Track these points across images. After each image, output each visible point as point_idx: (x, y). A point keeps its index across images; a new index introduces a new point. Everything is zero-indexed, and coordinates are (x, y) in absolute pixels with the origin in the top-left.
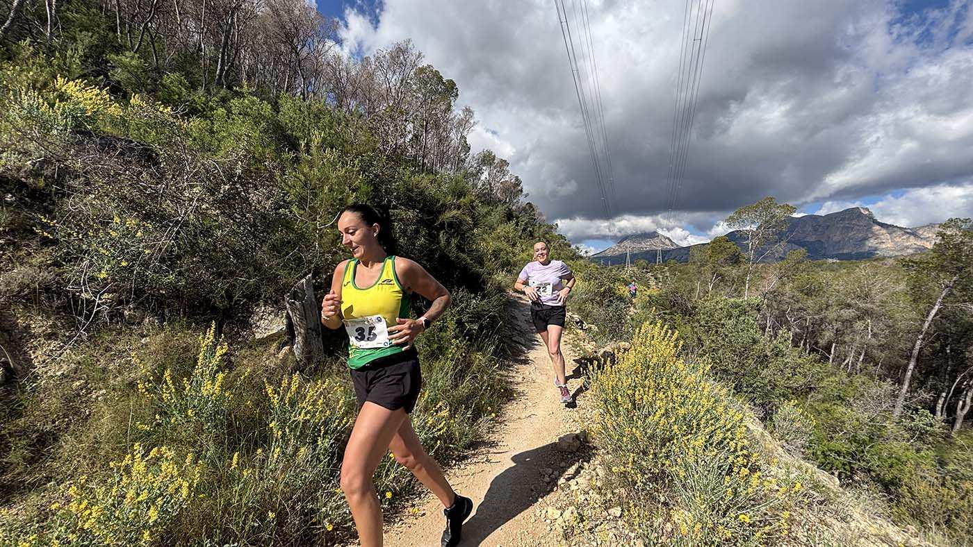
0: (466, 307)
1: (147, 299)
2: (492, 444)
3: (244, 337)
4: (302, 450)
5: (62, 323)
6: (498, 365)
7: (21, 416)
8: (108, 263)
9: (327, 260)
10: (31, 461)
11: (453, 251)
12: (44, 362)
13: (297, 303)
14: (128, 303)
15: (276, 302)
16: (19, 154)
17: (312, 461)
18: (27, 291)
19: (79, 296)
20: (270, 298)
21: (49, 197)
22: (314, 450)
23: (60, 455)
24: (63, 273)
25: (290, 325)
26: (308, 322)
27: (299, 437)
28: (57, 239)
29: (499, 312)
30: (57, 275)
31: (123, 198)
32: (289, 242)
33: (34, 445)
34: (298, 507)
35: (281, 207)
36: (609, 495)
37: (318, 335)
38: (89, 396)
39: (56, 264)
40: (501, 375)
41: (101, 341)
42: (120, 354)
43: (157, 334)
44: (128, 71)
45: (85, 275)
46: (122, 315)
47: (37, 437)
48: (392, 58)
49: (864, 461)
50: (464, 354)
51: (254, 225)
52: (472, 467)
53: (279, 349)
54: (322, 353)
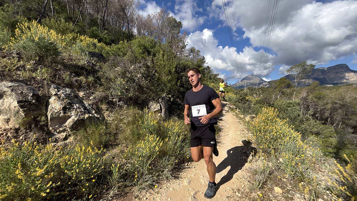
5: (108, 107)
12: (107, 117)
13: (163, 101)
25: (161, 107)
26: (166, 107)
53: (158, 115)
54: (168, 116)
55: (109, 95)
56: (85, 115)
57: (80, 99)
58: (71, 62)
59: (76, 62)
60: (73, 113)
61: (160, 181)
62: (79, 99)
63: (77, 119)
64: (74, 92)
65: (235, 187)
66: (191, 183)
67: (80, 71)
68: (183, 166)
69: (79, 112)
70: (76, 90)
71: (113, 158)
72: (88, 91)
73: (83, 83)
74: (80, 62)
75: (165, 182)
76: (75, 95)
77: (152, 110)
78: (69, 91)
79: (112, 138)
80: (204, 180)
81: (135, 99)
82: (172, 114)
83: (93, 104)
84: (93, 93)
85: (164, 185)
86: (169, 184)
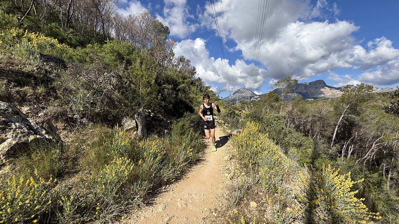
5: (66, 125)
12: (64, 137)
13: (139, 117)
15: (131, 117)
18: (56, 115)
25: (137, 124)
26: (143, 123)
30: (63, 109)
32: (135, 97)
37: (146, 128)
53: (133, 132)
54: (146, 134)
55: (68, 110)
56: (29, 137)
57: (23, 116)
58: (11, 67)
59: (19, 67)
60: (10, 135)
61: (130, 210)
62: (21, 116)
63: (15, 142)
64: (13, 107)
65: (213, 206)
66: (166, 209)
67: (24, 79)
68: (159, 190)
69: (19, 133)
70: (16, 103)
71: (70, 189)
72: (36, 106)
73: (28, 95)
74: (26, 67)
75: (136, 211)
76: (15, 111)
77: (125, 128)
78: (5, 105)
79: (70, 164)
80: (181, 203)
81: (104, 115)
82: (151, 131)
83: (43, 123)
84: (45, 108)
85: (134, 214)
86: (141, 212)
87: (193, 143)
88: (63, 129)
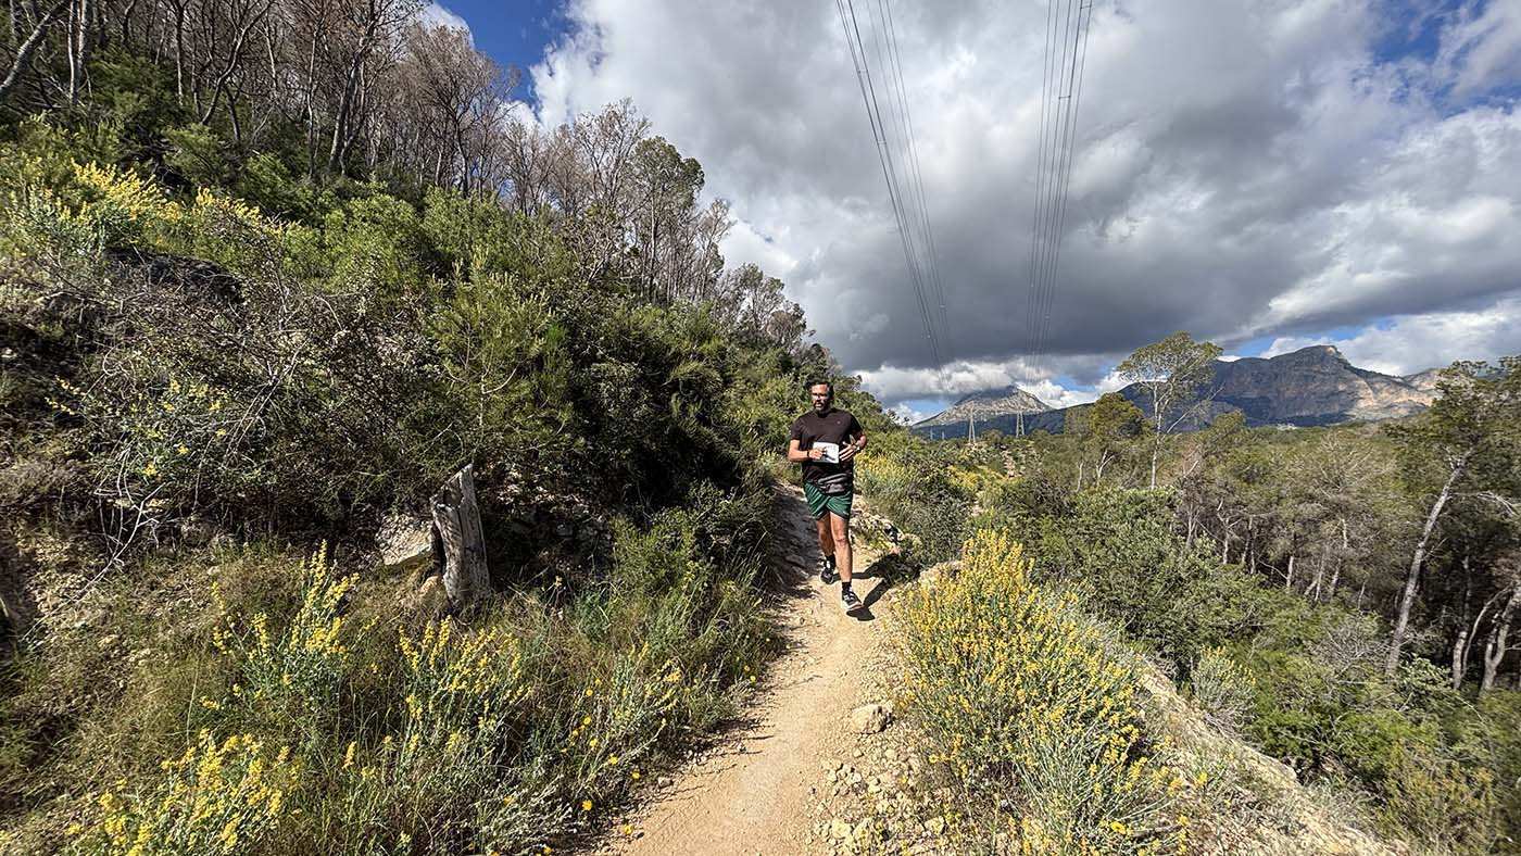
0: (712, 511)
1: (218, 505)
2: (750, 724)
3: (367, 563)
4: (453, 736)
5: (85, 546)
6: (760, 600)
7: (18, 690)
8: (160, 452)
9: (495, 441)
10: (33, 762)
11: (691, 425)
12: (55, 607)
13: (449, 509)
14: (187, 513)
15: (417, 508)
16: (25, 287)
17: (468, 754)
18: (32, 498)
19: (112, 503)
20: (409, 502)
21: (69, 352)
22: (473, 736)
23: (77, 752)
24: (88, 469)
25: (439, 544)
26: (466, 535)
27: (450, 717)
28: (81, 417)
29: (763, 517)
30: (79, 473)
31: (185, 355)
32: (438, 417)
33: (38, 737)
34: (446, 826)
35: (425, 363)
36: (927, 800)
37: (481, 558)
38: (124, 658)
39: (80, 455)
40: (768, 616)
41: (144, 573)
42: (174, 593)
43: (233, 561)
44: (194, 152)
45: (124, 471)
46: (178, 532)
47: (42, 724)
48: (602, 127)
49: (1332, 740)
50: (706, 585)
51: (384, 391)
52: (719, 760)
53: (421, 580)
54: (486, 587)
87: (711, 633)
88: (64, 568)
